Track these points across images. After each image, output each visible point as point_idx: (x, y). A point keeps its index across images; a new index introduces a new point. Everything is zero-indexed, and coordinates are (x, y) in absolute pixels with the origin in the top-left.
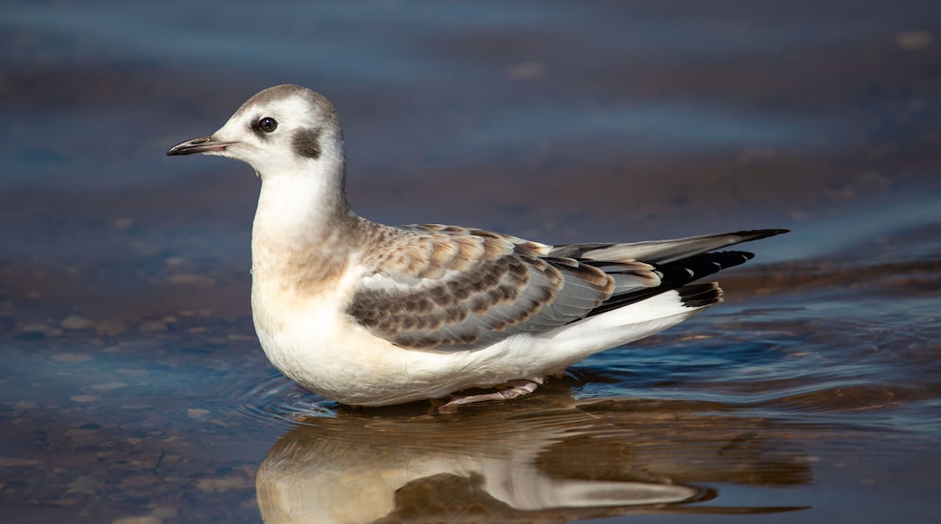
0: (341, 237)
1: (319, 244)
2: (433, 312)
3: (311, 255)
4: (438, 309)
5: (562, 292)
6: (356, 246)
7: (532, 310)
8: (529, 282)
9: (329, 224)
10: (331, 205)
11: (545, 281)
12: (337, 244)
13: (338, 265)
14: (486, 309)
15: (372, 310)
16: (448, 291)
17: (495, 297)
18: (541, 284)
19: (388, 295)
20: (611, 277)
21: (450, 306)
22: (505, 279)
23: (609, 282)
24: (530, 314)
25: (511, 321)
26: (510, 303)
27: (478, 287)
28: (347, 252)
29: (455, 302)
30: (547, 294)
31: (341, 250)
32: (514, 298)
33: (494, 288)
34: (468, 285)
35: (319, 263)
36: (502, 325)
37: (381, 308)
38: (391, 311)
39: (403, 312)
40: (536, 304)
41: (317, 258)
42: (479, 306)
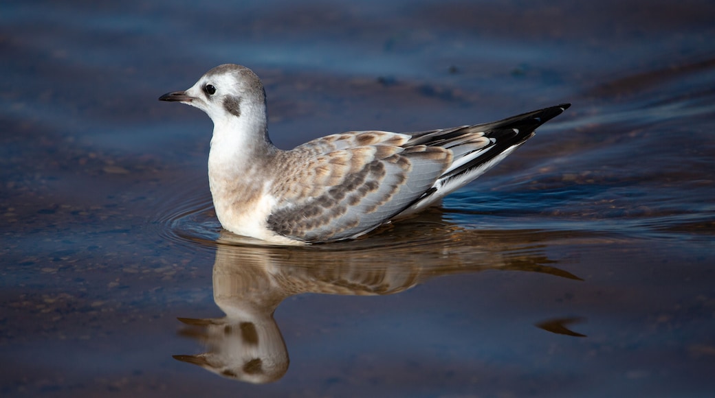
0: (258, 170)
1: (244, 175)
2: (323, 214)
3: (238, 184)
4: (326, 211)
5: (412, 173)
6: (268, 176)
7: (392, 192)
8: (386, 174)
9: (249, 161)
10: (251, 148)
11: (398, 169)
12: (255, 175)
13: (257, 190)
14: (359, 201)
15: (284, 224)
16: (330, 197)
17: (363, 191)
18: (395, 173)
19: (291, 210)
20: (450, 151)
21: (334, 206)
22: (368, 178)
23: (448, 155)
24: (392, 195)
25: (380, 203)
26: (375, 192)
27: (350, 188)
28: (262, 181)
29: (337, 203)
30: (401, 178)
31: (258, 179)
32: (377, 187)
33: (361, 186)
34: (343, 189)
35: (244, 189)
36: (373, 207)
37: (289, 221)
38: (296, 221)
39: (304, 219)
40: (394, 187)
41: (242, 186)
42: (354, 200)
